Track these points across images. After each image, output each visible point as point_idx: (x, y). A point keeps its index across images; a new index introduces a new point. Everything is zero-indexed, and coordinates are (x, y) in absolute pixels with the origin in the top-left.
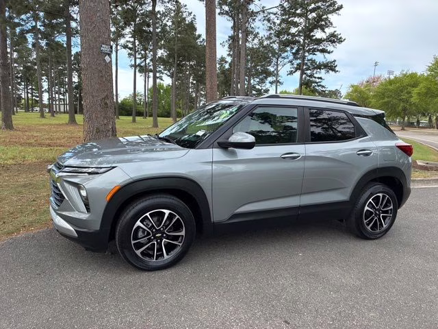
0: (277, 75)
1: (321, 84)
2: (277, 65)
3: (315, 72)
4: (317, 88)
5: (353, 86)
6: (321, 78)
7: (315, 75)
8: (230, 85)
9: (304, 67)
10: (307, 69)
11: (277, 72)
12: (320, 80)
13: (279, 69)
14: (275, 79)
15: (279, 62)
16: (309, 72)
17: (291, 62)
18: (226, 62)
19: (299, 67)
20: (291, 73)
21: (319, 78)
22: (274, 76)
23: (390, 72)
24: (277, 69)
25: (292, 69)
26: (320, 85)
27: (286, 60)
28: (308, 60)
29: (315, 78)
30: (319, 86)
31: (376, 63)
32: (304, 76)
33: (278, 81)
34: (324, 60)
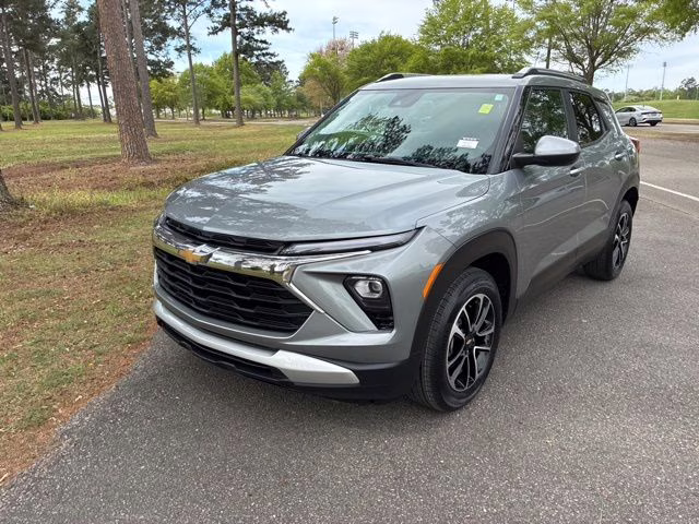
0: (187, 36)
1: (268, 51)
2: (185, 17)
3: (255, 31)
4: (263, 59)
5: (313, 56)
6: (265, 42)
7: (256, 37)
8: (95, 53)
9: (237, 22)
10: (243, 25)
11: (187, 30)
12: (264, 46)
13: (189, 24)
14: (185, 43)
15: (187, 12)
16: (245, 30)
17: (208, 11)
18: (81, 9)
19: (227, 22)
20: (215, 31)
21: (262, 42)
22: (182, 36)
23: (354, 35)
24: (185, 24)
25: (216, 25)
26: (267, 54)
27: (200, 9)
28: (242, 10)
29: (257, 41)
30: (264, 55)
31: (335, 19)
32: (238, 38)
33: (191, 48)
34: (267, 11)
